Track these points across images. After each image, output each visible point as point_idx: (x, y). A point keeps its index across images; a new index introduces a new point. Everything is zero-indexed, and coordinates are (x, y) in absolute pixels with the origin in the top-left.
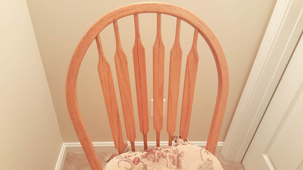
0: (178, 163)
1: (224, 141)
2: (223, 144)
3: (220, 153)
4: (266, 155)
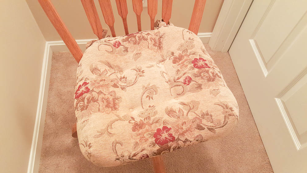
0: (160, 44)
1: (212, 31)
2: (211, 35)
3: (207, 45)
4: (253, 40)
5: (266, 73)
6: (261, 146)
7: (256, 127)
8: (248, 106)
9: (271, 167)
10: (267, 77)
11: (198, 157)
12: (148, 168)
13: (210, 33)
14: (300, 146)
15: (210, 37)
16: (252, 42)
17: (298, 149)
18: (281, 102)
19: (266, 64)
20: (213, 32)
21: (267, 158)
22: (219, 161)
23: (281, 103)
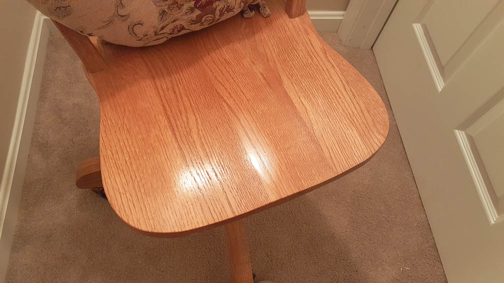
1: (345, 10)
2: (343, 15)
3: (335, 34)
4: (419, 24)
5: (440, 84)
6: (422, 215)
7: (414, 182)
8: (402, 146)
9: (436, 254)
10: (441, 91)
11: (309, 232)
12: (218, 249)
13: (341, 13)
14: (497, 217)
15: (342, 20)
16: (418, 28)
17: (493, 222)
18: (465, 136)
19: (442, 68)
20: (347, 10)
21: (431, 237)
22: (345, 239)
23: (466, 139)
